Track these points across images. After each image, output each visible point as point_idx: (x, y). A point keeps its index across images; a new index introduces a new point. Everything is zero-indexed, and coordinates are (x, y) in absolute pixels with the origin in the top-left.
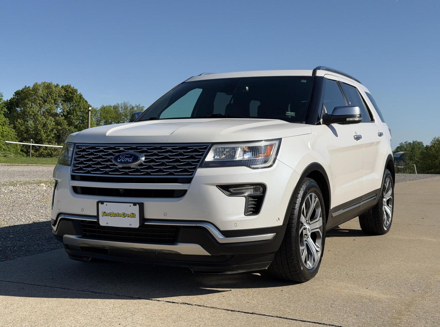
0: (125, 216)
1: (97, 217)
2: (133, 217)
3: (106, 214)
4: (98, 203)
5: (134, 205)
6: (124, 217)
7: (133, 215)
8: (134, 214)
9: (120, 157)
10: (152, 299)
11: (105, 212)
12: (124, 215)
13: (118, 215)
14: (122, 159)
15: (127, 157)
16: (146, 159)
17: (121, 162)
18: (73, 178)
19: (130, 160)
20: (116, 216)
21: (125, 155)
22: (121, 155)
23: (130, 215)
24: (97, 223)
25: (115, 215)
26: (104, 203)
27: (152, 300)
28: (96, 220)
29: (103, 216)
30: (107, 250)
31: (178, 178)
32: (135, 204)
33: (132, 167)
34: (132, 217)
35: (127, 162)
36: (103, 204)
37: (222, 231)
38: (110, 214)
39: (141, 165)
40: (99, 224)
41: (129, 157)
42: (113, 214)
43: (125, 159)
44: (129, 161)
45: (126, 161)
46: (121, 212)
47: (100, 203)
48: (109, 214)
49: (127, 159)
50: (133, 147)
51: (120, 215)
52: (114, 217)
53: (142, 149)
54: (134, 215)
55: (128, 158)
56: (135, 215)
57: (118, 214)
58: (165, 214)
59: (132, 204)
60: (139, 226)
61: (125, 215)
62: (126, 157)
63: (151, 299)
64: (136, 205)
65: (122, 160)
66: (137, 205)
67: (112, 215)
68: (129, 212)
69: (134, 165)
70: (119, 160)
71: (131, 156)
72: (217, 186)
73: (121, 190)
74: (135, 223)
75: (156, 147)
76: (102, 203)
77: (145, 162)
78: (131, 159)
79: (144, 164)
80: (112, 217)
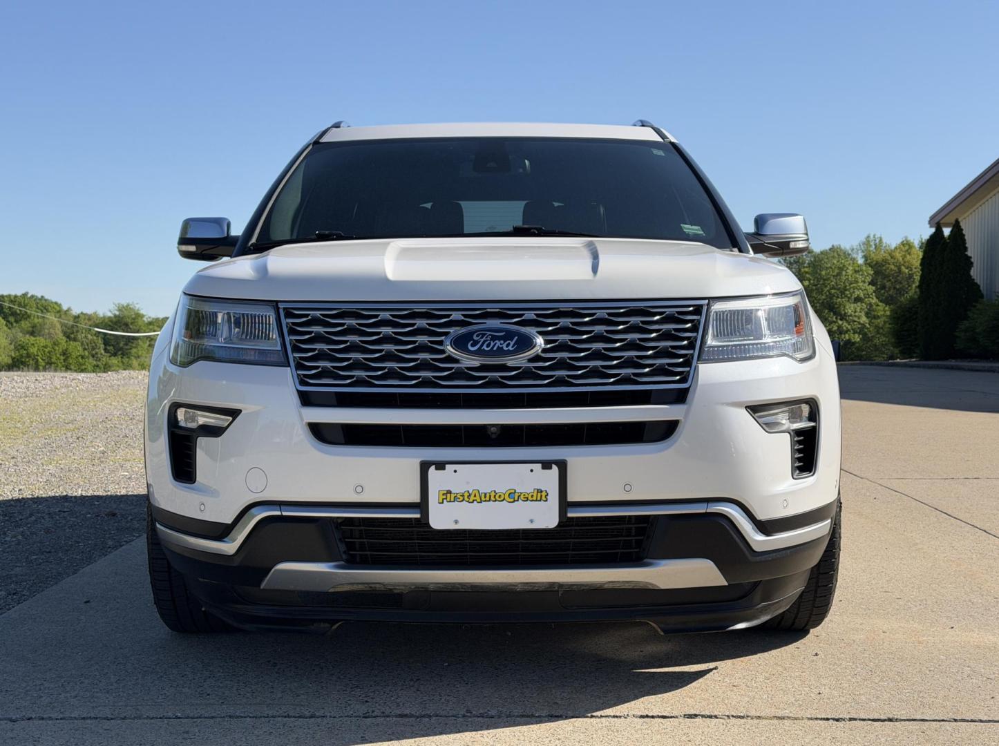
0: (516, 499)
1: (422, 506)
2: (540, 501)
3: (453, 496)
4: (425, 467)
5: (543, 468)
6: (512, 500)
7: (541, 495)
8: (542, 492)
9: (475, 338)
10: (594, 714)
11: (449, 492)
12: (513, 496)
13: (495, 496)
14: (482, 345)
15: (499, 338)
16: (547, 342)
17: (480, 353)
18: (307, 400)
19: (508, 346)
20: (488, 499)
21: (489, 333)
22: (474, 332)
23: (532, 496)
24: (423, 522)
25: (485, 497)
26: (447, 466)
27: (592, 717)
28: (418, 516)
29: (443, 503)
30: (400, 595)
31: (651, 391)
32: (546, 465)
33: (510, 364)
34: (536, 500)
35: (501, 353)
36: (444, 469)
37: (760, 521)
38: (466, 494)
39: (537, 358)
40: (427, 525)
41: (504, 338)
42: (477, 495)
43: (492, 344)
44: (505, 349)
45: (495, 349)
46: (502, 489)
47: (433, 467)
48: (463, 496)
49: (498, 343)
50: (489, 310)
51: (500, 496)
52: (481, 502)
53: (521, 315)
54: (544, 494)
55: (502, 342)
56: (547, 495)
57: (493, 494)
58: (627, 487)
59: (540, 465)
60: (559, 522)
61: (517, 495)
62: (494, 338)
63: (589, 715)
64: (551, 468)
65: (484, 347)
66: (554, 466)
67: (472, 498)
68: (528, 488)
69: (520, 360)
70: (472, 346)
71: (508, 335)
72: (746, 407)
73: (493, 429)
74: (546, 517)
75: (560, 311)
76: (441, 466)
77: (544, 351)
78: (512, 343)
79: (544, 355)
80: (473, 502)
